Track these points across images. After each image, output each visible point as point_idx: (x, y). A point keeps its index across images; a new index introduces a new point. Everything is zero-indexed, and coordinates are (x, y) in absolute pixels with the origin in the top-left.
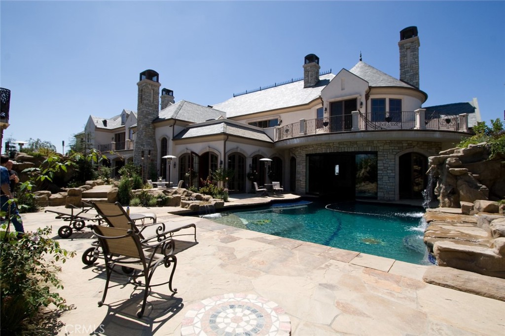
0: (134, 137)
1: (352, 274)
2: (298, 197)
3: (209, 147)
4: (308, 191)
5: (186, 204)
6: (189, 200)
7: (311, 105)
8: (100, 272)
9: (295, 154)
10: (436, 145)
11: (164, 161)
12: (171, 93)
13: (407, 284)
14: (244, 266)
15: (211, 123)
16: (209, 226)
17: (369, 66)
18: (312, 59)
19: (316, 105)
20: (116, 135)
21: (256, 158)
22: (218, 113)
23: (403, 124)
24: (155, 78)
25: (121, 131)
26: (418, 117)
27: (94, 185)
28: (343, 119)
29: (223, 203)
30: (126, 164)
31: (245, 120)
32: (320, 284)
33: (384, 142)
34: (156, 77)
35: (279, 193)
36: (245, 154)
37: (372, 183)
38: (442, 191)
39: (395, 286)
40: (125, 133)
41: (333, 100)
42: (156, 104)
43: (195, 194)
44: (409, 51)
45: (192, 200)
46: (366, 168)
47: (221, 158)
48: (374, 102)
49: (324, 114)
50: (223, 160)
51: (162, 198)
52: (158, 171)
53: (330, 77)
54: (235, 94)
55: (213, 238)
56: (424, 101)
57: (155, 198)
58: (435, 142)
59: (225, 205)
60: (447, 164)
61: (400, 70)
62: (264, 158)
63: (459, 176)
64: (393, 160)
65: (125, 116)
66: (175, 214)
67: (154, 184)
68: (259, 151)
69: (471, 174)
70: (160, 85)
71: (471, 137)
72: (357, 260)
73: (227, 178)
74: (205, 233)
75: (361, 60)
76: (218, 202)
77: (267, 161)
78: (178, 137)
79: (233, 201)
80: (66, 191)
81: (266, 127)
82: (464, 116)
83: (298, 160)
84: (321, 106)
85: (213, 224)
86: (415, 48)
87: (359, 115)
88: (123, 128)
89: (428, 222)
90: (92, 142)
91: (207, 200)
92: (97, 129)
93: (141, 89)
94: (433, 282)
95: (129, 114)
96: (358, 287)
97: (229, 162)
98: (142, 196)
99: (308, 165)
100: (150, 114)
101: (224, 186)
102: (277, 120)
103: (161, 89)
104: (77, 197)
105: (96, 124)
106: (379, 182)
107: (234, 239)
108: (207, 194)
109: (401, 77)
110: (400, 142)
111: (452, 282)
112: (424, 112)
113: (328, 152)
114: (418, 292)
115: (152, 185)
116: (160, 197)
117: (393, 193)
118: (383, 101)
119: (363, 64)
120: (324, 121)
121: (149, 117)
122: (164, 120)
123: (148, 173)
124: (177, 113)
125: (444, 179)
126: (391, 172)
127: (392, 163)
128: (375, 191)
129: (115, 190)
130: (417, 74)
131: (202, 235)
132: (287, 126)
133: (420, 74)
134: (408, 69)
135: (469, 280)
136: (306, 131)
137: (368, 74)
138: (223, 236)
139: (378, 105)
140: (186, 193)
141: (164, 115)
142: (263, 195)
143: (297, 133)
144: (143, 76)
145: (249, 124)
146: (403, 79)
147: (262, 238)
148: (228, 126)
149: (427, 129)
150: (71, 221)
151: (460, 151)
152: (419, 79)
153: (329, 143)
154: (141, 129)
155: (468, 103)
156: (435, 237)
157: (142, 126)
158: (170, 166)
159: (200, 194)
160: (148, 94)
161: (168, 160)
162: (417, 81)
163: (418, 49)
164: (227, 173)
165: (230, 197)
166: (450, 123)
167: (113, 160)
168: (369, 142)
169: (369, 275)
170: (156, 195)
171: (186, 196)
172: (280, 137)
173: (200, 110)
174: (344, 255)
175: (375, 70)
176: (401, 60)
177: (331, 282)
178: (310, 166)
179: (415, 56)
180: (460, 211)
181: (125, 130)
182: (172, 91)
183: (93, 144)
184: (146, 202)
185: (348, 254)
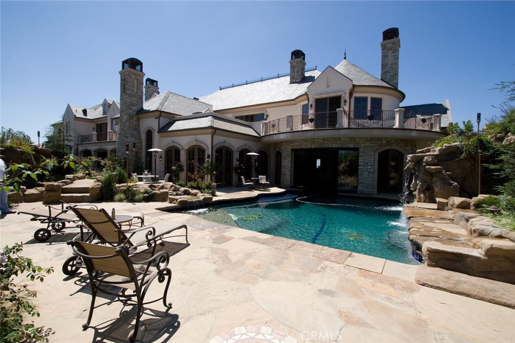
0: (117, 128)
1: (347, 277)
2: (283, 190)
3: (196, 140)
4: (292, 185)
5: (174, 199)
6: (177, 195)
7: (297, 100)
8: (84, 284)
9: (280, 149)
10: (413, 143)
11: (150, 154)
12: (155, 84)
13: (402, 287)
14: (240, 271)
15: (197, 116)
16: (199, 224)
17: (353, 65)
18: (298, 55)
19: (302, 101)
20: (97, 125)
21: (243, 152)
22: (204, 106)
23: (383, 122)
24: (138, 68)
25: (102, 121)
26: (397, 116)
27: (75, 180)
28: (328, 116)
29: (212, 198)
30: (109, 156)
31: (232, 114)
32: (319, 291)
33: (366, 139)
34: (139, 66)
35: (265, 187)
36: (232, 148)
37: (351, 177)
38: (418, 187)
39: (391, 289)
40: (107, 123)
41: (318, 97)
42: (140, 94)
43: (183, 189)
44: (390, 52)
45: (180, 195)
46: (345, 163)
47: (209, 151)
48: (358, 100)
49: (309, 110)
50: (210, 153)
51: (148, 193)
52: (143, 164)
53: (316, 74)
54: (222, 87)
55: (205, 238)
56: (401, 101)
57: (142, 193)
58: (411, 140)
59: (213, 200)
60: (424, 162)
61: (382, 70)
62: (251, 152)
63: (434, 173)
64: (373, 157)
65: (106, 106)
66: (163, 211)
67: (139, 178)
68: (246, 145)
69: (445, 172)
70: (144, 75)
71: (445, 137)
72: (350, 261)
73: (215, 172)
74: (195, 232)
75: (345, 58)
76: (206, 197)
77: (254, 155)
78: (164, 130)
79: (221, 196)
80: (42, 186)
81: (253, 121)
82: (437, 116)
83: (283, 155)
84: (306, 102)
85: (203, 222)
86: (395, 49)
87: (343, 113)
88: (105, 119)
89: (409, 218)
90: (72, 133)
91: (195, 195)
92: (76, 118)
93: (123, 78)
94: (426, 284)
95: (111, 103)
96: (356, 293)
97: (216, 156)
98: (127, 191)
99: (293, 159)
100: (133, 105)
101: (211, 179)
102: (263, 115)
103: (145, 78)
104: (56, 193)
105: (75, 114)
106: (359, 177)
107: (226, 239)
108: (195, 188)
109: (382, 77)
110: (379, 139)
111: (444, 284)
112: (403, 112)
113: (313, 147)
114: (413, 295)
115: (137, 178)
116: (146, 192)
117: (372, 187)
118: (365, 99)
119: (347, 63)
120: (310, 118)
121: (133, 108)
122: (148, 112)
123: (133, 166)
124: (162, 104)
125: (421, 176)
126: (370, 167)
127: (372, 159)
128: (356, 185)
129: (98, 185)
130: (397, 74)
131: (192, 234)
132: (274, 121)
133: (399, 74)
134: (389, 69)
135: (459, 282)
136: (292, 127)
137: (352, 72)
138: (215, 236)
139: (360, 102)
140: (173, 188)
141: (148, 106)
142: (250, 188)
143: (284, 128)
144: (125, 64)
145: (236, 117)
146: (383, 78)
147: (254, 237)
148: (215, 120)
149: (405, 128)
150: (49, 223)
151: (436, 150)
152: (398, 80)
153: (314, 139)
154: (124, 120)
155: (441, 104)
156: (420, 236)
157: (125, 117)
158: (155, 159)
159: (188, 189)
160: (131, 84)
161: (153, 154)
162: (396, 81)
163: (399, 50)
164: (214, 167)
165: (218, 191)
166: (426, 123)
167: (94, 151)
168: (352, 139)
169: (365, 277)
170: (142, 191)
171: (174, 190)
172: (266, 132)
173: (186, 103)
174: (337, 255)
175: (358, 69)
176: (382, 61)
177: (329, 288)
178: (295, 160)
179: (395, 57)
180: (435, 206)
181: (107, 120)
182: (157, 82)
183: (73, 135)
184: (131, 197)
185: (341, 254)
